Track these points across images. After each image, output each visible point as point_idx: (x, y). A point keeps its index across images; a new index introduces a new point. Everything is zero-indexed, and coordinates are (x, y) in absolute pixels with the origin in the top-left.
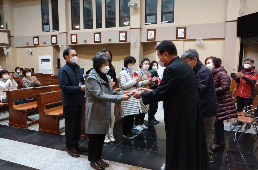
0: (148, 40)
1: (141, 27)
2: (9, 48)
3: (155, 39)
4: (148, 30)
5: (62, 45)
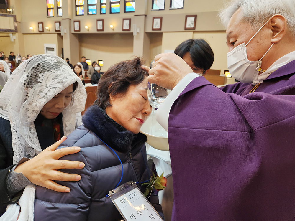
0: (153, 29)
1: (146, 14)
2: (16, 34)
3: (160, 29)
4: (154, 18)
5: (65, 33)
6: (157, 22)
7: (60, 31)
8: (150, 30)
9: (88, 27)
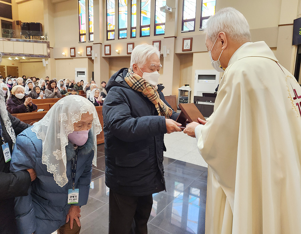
0: (183, 50)
1: (176, 36)
2: (48, 60)
3: (191, 50)
4: (184, 39)
5: (96, 57)
6: (187, 43)
7: (91, 55)
8: (180, 51)
9: (119, 50)
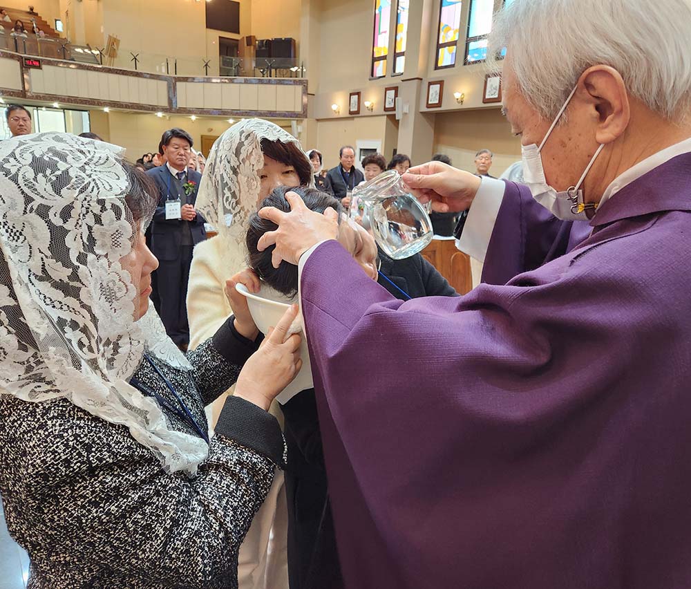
2: (303, 122)
5: (406, 114)
7: (394, 109)
